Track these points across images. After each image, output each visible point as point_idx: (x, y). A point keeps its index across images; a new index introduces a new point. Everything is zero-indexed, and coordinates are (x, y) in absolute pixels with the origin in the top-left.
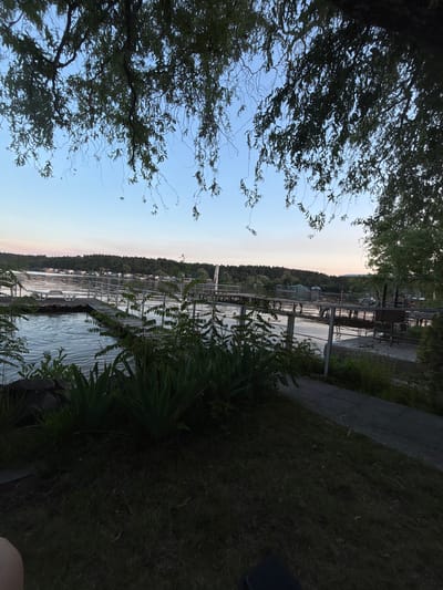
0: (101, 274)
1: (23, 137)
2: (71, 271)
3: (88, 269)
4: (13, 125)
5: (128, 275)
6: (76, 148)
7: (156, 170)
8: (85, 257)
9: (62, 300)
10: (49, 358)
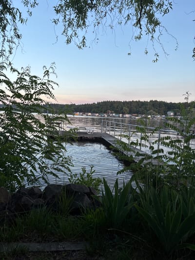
0: (108, 116)
1: (70, 24)
2: (90, 114)
3: (100, 112)
4: (65, 18)
5: (127, 116)
6: (99, 23)
7: (159, 24)
8: (99, 103)
9: (86, 133)
10: (84, 171)
